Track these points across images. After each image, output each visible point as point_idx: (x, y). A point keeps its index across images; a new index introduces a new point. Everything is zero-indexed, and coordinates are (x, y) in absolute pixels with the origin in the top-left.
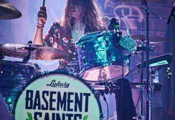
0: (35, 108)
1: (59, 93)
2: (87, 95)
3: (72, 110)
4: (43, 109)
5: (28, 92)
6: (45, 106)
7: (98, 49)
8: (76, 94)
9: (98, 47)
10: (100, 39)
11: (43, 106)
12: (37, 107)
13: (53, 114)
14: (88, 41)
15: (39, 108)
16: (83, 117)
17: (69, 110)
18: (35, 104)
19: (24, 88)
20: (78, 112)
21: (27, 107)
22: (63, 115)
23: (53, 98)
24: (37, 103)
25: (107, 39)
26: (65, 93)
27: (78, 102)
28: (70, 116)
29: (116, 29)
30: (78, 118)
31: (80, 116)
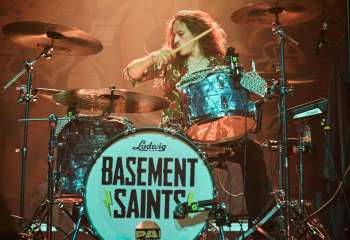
0: (115, 183)
1: (151, 160)
2: (193, 162)
3: (170, 184)
4: (128, 183)
5: (105, 159)
6: (130, 180)
7: (209, 93)
8: (177, 160)
9: (208, 91)
10: (211, 78)
11: (127, 179)
12: (119, 181)
13: (143, 192)
14: (194, 82)
15: (122, 183)
16: (187, 194)
17: (167, 184)
18: (116, 177)
19: (99, 155)
20: (180, 187)
21: (104, 183)
22: (158, 192)
23: (143, 168)
24: (119, 175)
25: (221, 78)
26: (160, 160)
27: (180, 172)
28: (167, 193)
29: (234, 63)
30: (180, 196)
31: (183, 193)
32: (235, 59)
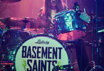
1: (43, 48)
2: (60, 49)
3: (51, 58)
5: (23, 47)
6: (34, 56)
7: (67, 21)
8: (54, 48)
9: (66, 20)
10: (68, 15)
11: (33, 55)
12: (29, 56)
13: (39, 61)
14: (60, 16)
16: (58, 62)
17: (49, 58)
19: (21, 45)
20: (55, 59)
21: (23, 57)
22: (46, 61)
23: (39, 51)
24: (29, 54)
25: (72, 15)
26: (47, 48)
27: (55, 53)
28: (49, 62)
29: (78, 8)
30: (55, 63)
31: (56, 62)
32: (78, 7)
